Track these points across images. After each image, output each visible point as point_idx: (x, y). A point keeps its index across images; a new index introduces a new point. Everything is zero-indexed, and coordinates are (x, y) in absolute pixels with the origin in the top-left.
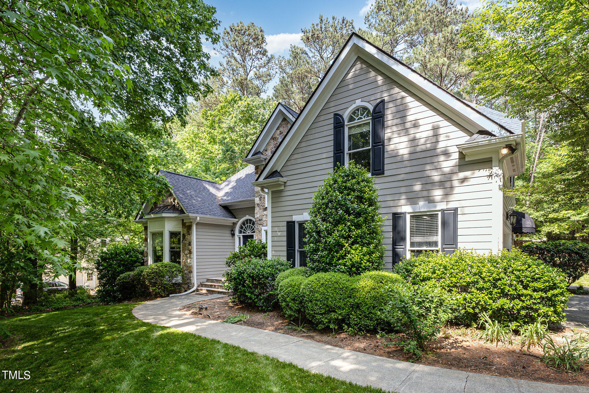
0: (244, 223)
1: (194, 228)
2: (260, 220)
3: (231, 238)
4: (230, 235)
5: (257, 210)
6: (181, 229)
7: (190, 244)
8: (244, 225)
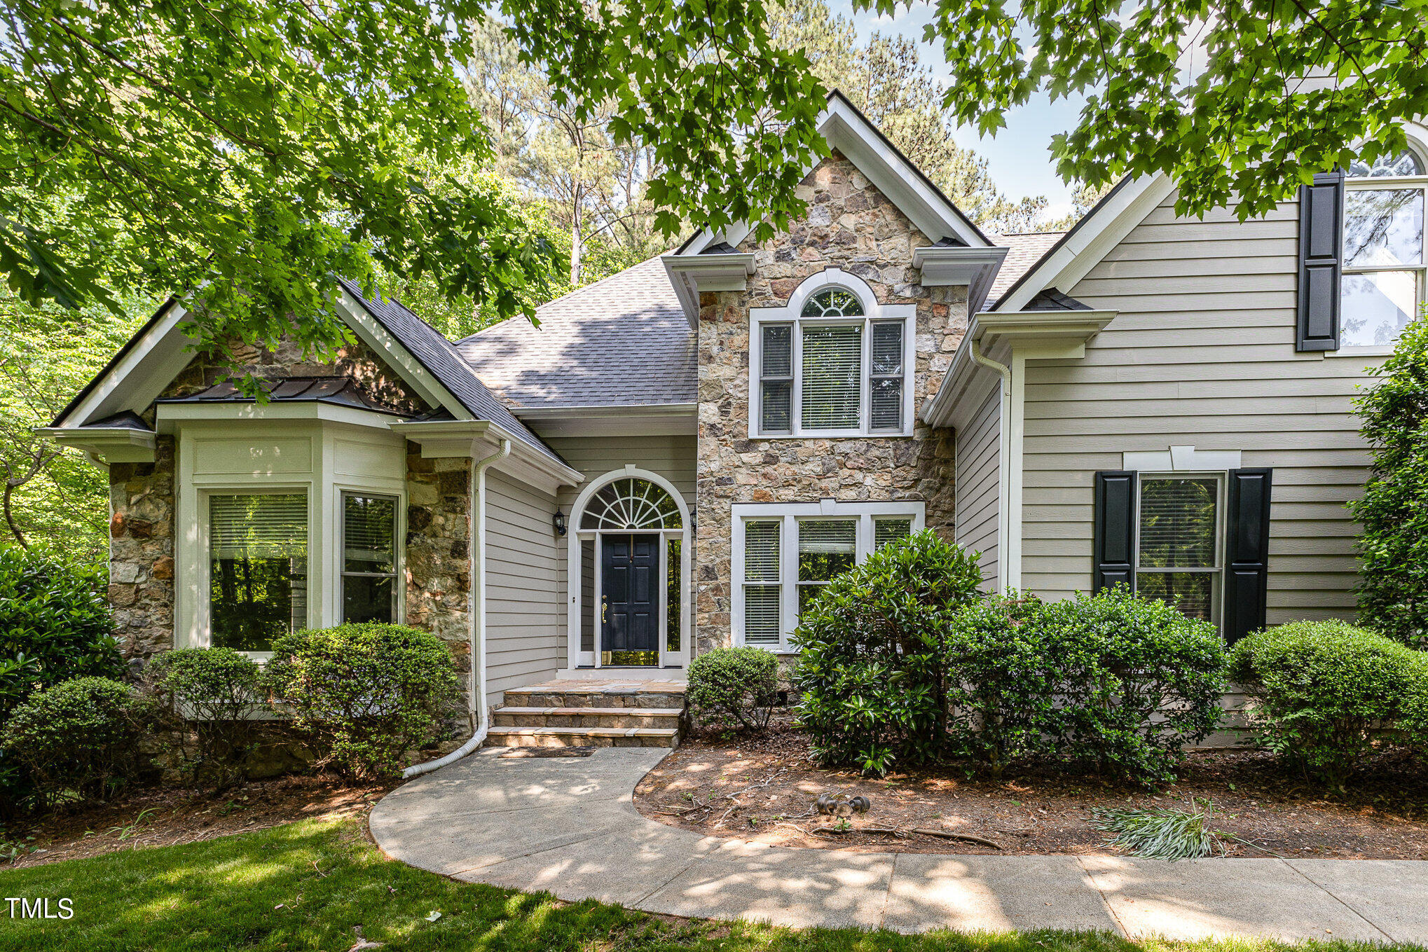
0: (606, 492)
1: (480, 483)
2: (721, 482)
3: (550, 541)
4: (549, 530)
5: (707, 446)
6: (400, 485)
7: (459, 549)
8: (611, 499)
